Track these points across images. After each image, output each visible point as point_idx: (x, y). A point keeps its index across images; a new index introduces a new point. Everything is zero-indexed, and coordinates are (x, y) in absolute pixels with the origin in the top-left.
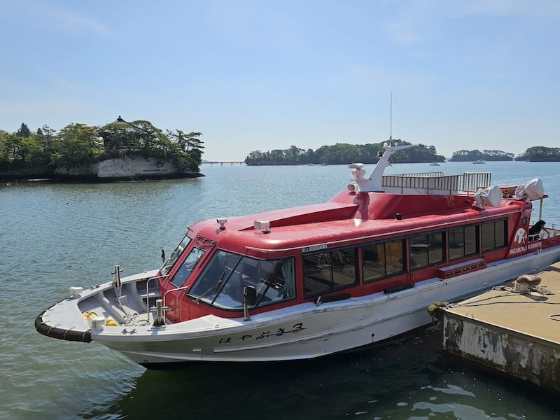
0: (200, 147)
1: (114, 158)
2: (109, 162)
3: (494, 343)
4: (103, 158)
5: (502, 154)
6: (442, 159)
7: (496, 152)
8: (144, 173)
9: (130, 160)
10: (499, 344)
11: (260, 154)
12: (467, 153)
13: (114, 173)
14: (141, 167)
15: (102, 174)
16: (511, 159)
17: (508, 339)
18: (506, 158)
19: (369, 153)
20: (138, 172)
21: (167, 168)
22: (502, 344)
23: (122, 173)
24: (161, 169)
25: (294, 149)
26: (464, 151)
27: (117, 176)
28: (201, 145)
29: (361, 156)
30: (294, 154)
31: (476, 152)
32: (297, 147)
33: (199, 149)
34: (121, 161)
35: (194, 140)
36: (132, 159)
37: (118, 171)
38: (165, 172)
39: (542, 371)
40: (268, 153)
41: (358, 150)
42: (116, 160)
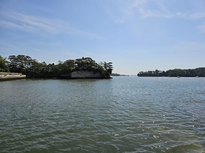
0: (112, 68)
1: (78, 71)
2: (75, 72)
4: (74, 71)
8: (89, 76)
9: (84, 72)
11: (143, 72)
13: (77, 76)
14: (88, 74)
15: (73, 76)
19: (190, 73)
20: (86, 76)
21: (97, 75)
23: (80, 76)
24: (95, 75)
25: (157, 71)
27: (78, 77)
28: (112, 67)
29: (186, 74)
30: (157, 72)
32: (158, 70)
33: (111, 68)
34: (80, 72)
35: (109, 65)
36: (84, 71)
37: (78, 75)
38: (97, 77)
40: (146, 72)
41: (185, 71)
42: (78, 72)
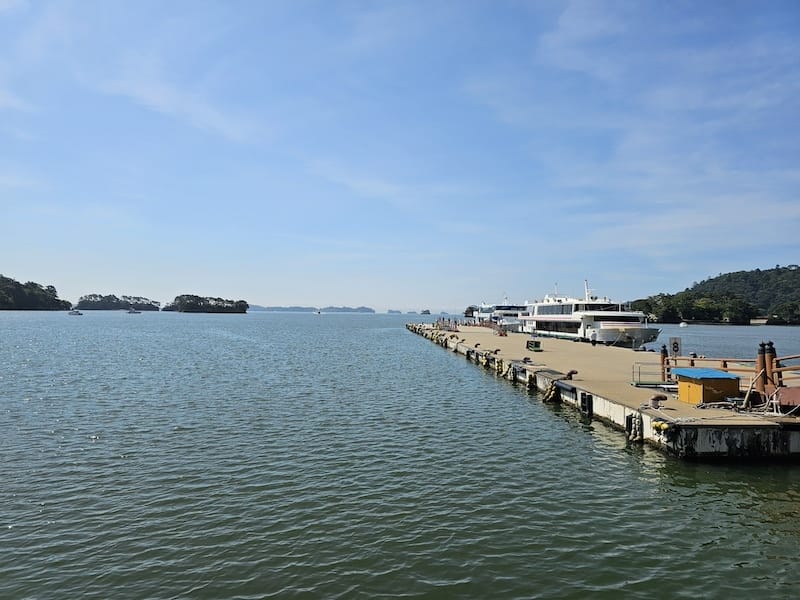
3: (720, 438)
5: (146, 302)
6: (65, 306)
7: (138, 299)
10: (723, 437)
12: (99, 299)
16: (157, 309)
17: (728, 432)
18: (152, 307)
22: (725, 436)
26: (95, 296)
31: (111, 298)
39: (749, 446)
